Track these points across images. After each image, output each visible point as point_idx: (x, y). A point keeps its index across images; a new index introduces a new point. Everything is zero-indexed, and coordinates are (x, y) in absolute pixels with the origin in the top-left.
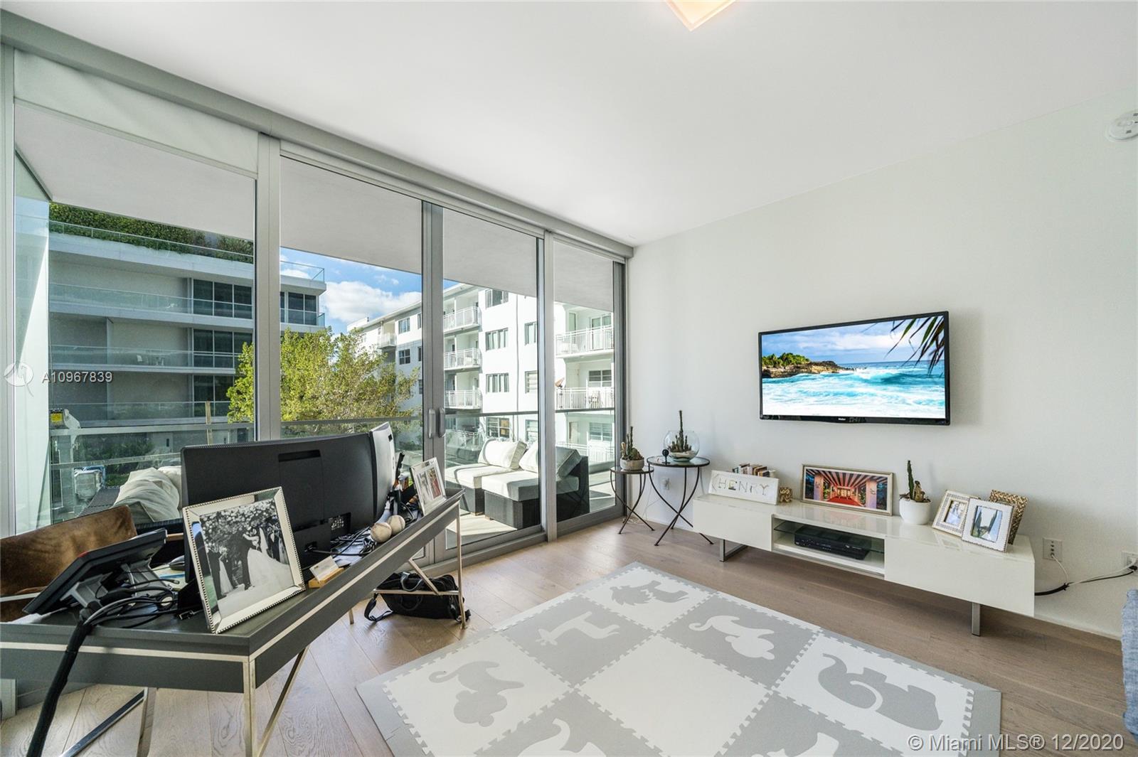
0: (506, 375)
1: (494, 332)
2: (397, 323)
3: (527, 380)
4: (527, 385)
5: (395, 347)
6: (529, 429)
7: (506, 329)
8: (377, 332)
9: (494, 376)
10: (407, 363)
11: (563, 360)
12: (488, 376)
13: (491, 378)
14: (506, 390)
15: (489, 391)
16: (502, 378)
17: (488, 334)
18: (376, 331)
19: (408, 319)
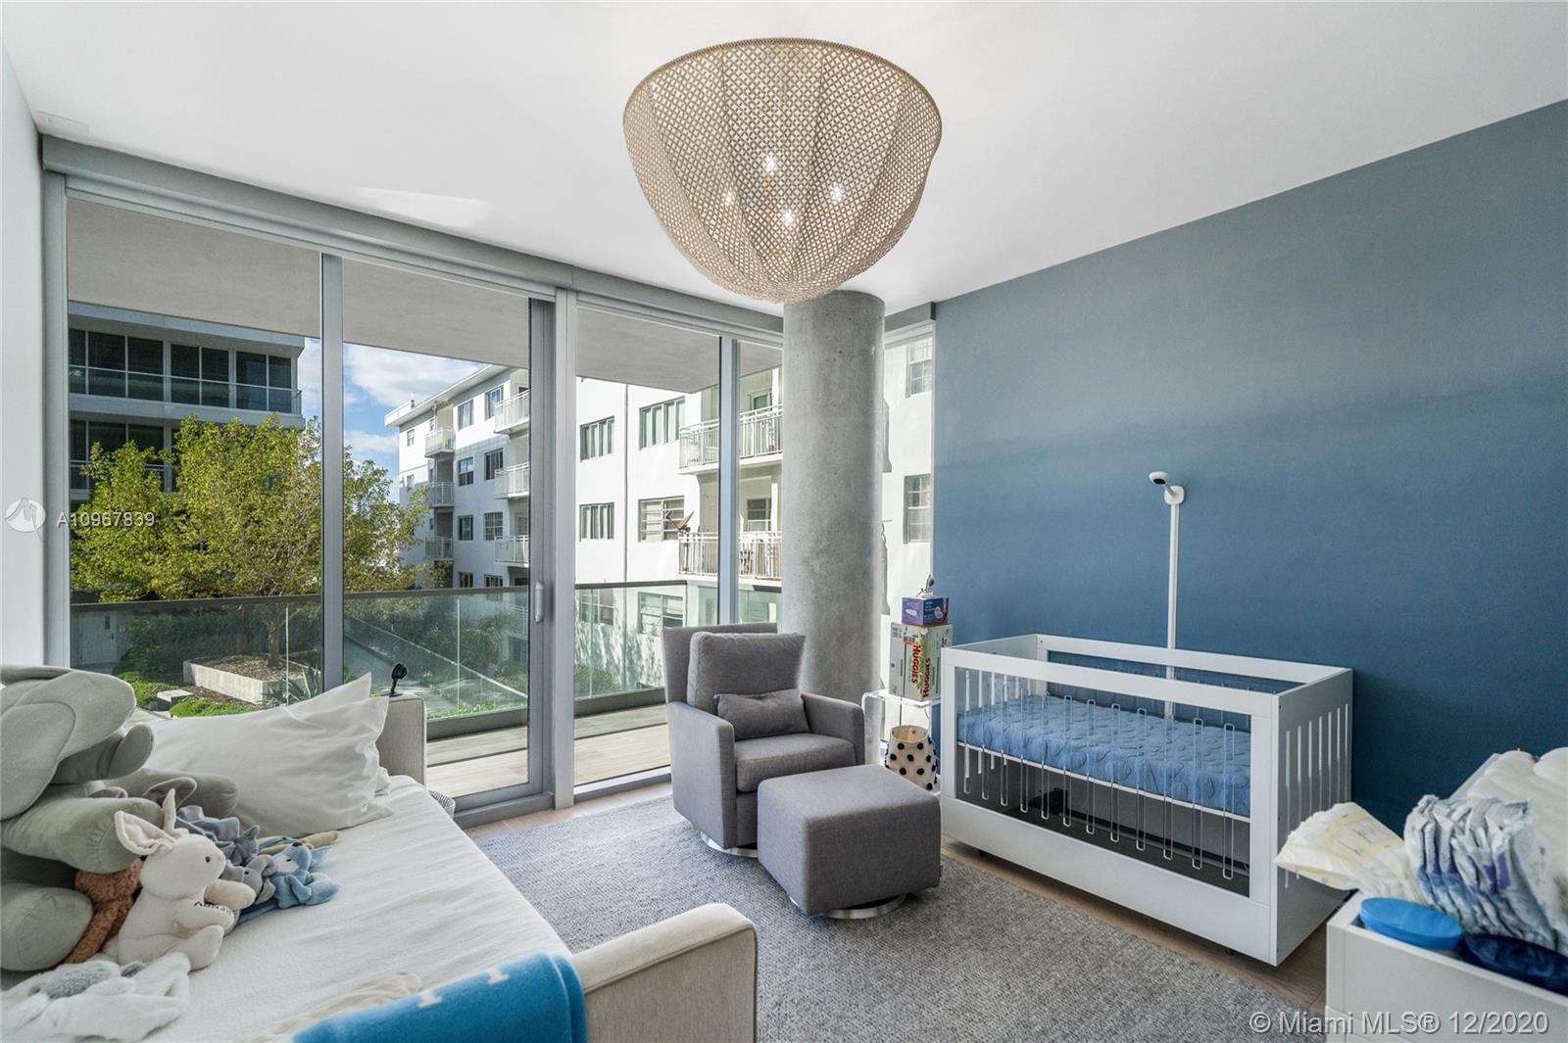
0: (611, 506)
1: (593, 425)
2: (455, 410)
3: (642, 516)
4: (642, 525)
5: (453, 454)
6: (643, 611)
7: (611, 420)
8: (429, 427)
9: (594, 507)
10: (468, 483)
11: (695, 477)
12: (584, 508)
13: (589, 512)
14: (610, 536)
15: (585, 537)
16: (605, 511)
17: (584, 429)
18: (427, 424)
19: (472, 402)
